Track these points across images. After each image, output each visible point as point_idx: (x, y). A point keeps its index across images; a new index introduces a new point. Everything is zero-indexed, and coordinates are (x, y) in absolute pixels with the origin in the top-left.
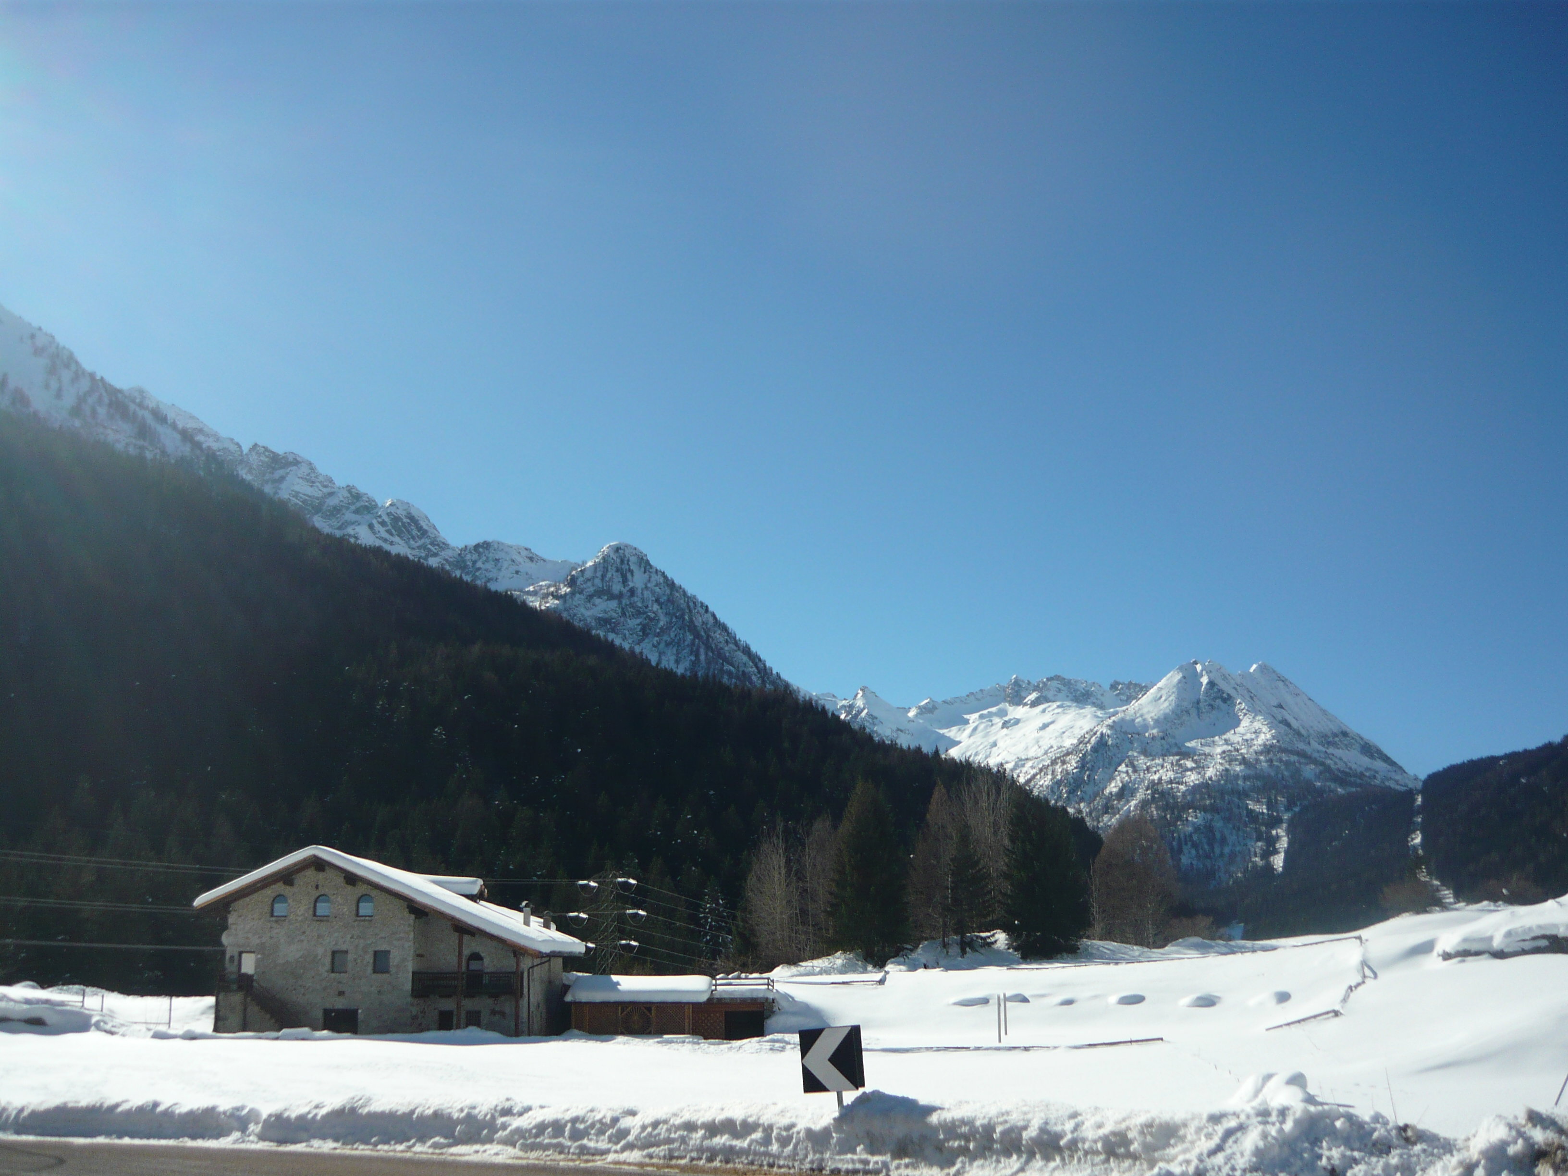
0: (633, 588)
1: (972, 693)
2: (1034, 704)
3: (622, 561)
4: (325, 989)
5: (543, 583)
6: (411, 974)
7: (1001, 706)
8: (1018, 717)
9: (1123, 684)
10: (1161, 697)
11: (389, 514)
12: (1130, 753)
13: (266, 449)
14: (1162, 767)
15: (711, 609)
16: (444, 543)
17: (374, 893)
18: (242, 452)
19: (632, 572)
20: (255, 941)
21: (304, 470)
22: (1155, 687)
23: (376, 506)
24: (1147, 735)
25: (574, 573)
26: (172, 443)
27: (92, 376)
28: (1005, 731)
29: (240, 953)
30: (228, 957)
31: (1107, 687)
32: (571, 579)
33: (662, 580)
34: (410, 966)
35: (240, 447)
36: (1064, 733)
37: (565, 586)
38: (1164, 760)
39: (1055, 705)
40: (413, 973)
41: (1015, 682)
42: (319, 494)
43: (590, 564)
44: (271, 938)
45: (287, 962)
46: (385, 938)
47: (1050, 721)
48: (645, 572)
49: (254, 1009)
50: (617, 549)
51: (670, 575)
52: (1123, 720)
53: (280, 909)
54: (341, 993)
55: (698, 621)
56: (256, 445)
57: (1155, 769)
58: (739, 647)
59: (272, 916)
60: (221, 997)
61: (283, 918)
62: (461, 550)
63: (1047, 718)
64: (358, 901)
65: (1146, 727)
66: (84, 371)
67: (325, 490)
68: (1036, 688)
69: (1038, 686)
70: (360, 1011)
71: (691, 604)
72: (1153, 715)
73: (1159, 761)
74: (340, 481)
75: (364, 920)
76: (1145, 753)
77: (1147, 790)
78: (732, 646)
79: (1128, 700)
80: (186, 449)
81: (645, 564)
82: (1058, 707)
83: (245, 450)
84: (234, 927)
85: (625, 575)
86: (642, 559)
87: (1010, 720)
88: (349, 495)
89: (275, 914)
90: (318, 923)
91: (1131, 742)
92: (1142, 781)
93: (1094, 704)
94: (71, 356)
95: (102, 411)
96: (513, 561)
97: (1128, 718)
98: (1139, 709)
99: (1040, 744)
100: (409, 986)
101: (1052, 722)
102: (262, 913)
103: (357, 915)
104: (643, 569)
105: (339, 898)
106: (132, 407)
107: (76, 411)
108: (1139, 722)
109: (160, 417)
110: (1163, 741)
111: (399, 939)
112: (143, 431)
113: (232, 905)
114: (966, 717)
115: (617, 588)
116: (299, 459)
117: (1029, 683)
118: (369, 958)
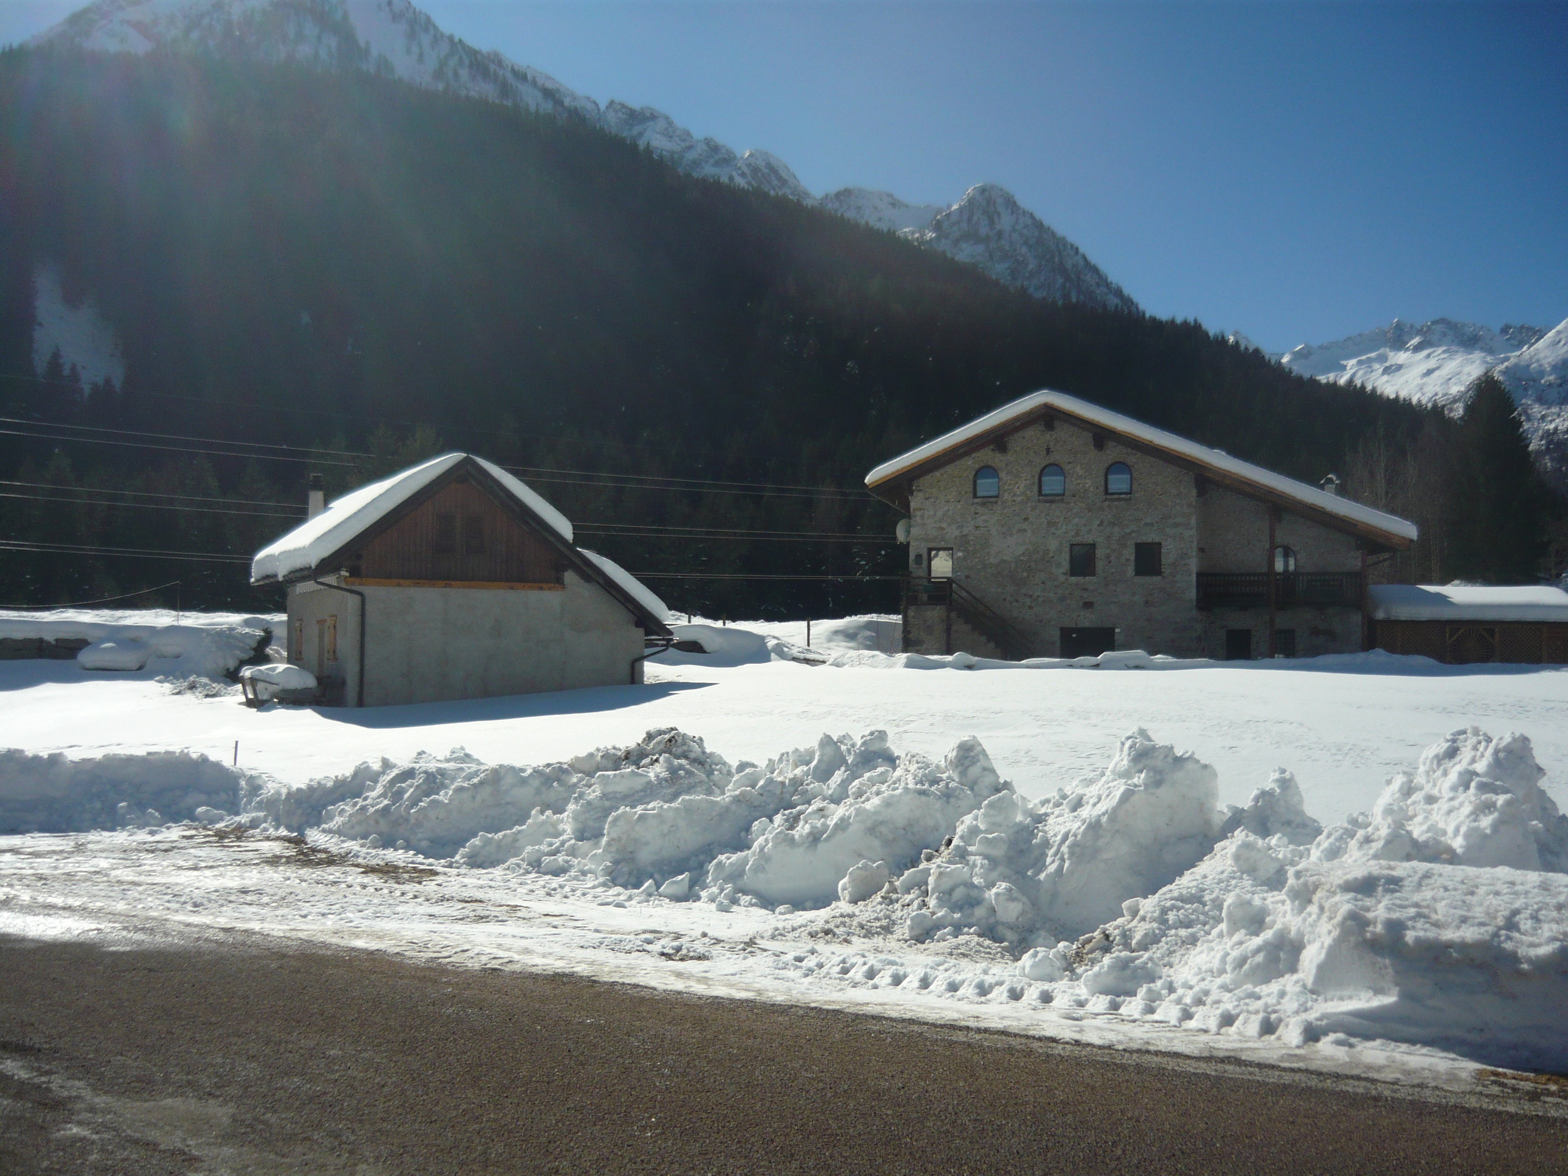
0: (1000, 231)
1: (1350, 338)
2: (1417, 349)
3: (988, 203)
4: (1062, 599)
5: (907, 230)
6: (1194, 578)
7: (1382, 351)
8: (1399, 362)
9: (1515, 327)
10: (1559, 341)
11: (749, 165)
12: (1523, 401)
13: (623, 106)
14: (1559, 415)
15: (1081, 250)
16: (804, 193)
17: (1133, 458)
18: (599, 110)
19: (999, 214)
20: (953, 532)
21: (661, 125)
22: (1554, 331)
23: (735, 157)
24: (1543, 381)
25: (939, 217)
26: (531, 100)
27: (451, 38)
28: (1385, 378)
29: (930, 550)
30: (912, 556)
31: (1497, 329)
32: (936, 224)
33: (1030, 222)
34: (1194, 565)
35: (597, 105)
36: (1450, 379)
37: (930, 231)
38: (1561, 409)
39: (1440, 350)
40: (1199, 575)
41: (1396, 326)
42: (677, 148)
43: (955, 207)
44: (977, 527)
45: (1003, 561)
46: (1152, 524)
47: (1435, 366)
48: (1012, 213)
49: (961, 628)
50: (983, 190)
51: (1038, 215)
52: (1516, 365)
53: (986, 486)
54: (1088, 605)
55: (1069, 265)
56: (612, 103)
57: (1550, 418)
58: (1111, 291)
59: (975, 496)
60: (911, 613)
61: (993, 500)
62: (822, 199)
63: (1432, 363)
64: (1108, 471)
65: (1542, 373)
66: (442, 35)
67: (683, 144)
68: (1419, 332)
69: (1422, 330)
70: (1117, 630)
71: (1061, 247)
72: (1550, 360)
73: (1555, 410)
74: (698, 134)
75: (1118, 499)
76: (1540, 400)
77: (1541, 440)
78: (1105, 290)
79: (1519, 346)
80: (547, 107)
81: (1011, 204)
82: (1444, 352)
83: (602, 107)
84: (918, 513)
85: (992, 217)
86: (1009, 200)
87: (1391, 366)
88: (707, 148)
89: (979, 494)
90: (1048, 505)
91: (1526, 390)
92: (1537, 430)
93: (1482, 349)
94: (428, 20)
95: (464, 73)
96: (875, 208)
97: (1522, 363)
98: (1535, 354)
99: (1425, 390)
100: (1192, 594)
101: (1437, 368)
102: (960, 493)
103: (1106, 492)
104: (1010, 211)
105: (1078, 468)
106: (492, 67)
107: (439, 74)
108: (1534, 368)
109: (521, 76)
110: (1560, 389)
111: (1176, 525)
112: (505, 89)
113: (915, 483)
114: (1344, 362)
115: (984, 230)
116: (655, 114)
117: (1412, 327)
118: (1129, 554)
